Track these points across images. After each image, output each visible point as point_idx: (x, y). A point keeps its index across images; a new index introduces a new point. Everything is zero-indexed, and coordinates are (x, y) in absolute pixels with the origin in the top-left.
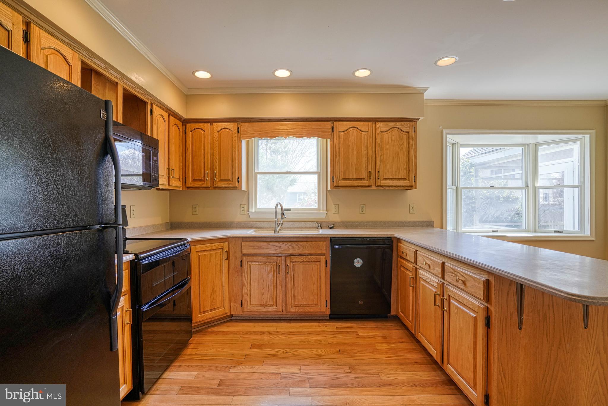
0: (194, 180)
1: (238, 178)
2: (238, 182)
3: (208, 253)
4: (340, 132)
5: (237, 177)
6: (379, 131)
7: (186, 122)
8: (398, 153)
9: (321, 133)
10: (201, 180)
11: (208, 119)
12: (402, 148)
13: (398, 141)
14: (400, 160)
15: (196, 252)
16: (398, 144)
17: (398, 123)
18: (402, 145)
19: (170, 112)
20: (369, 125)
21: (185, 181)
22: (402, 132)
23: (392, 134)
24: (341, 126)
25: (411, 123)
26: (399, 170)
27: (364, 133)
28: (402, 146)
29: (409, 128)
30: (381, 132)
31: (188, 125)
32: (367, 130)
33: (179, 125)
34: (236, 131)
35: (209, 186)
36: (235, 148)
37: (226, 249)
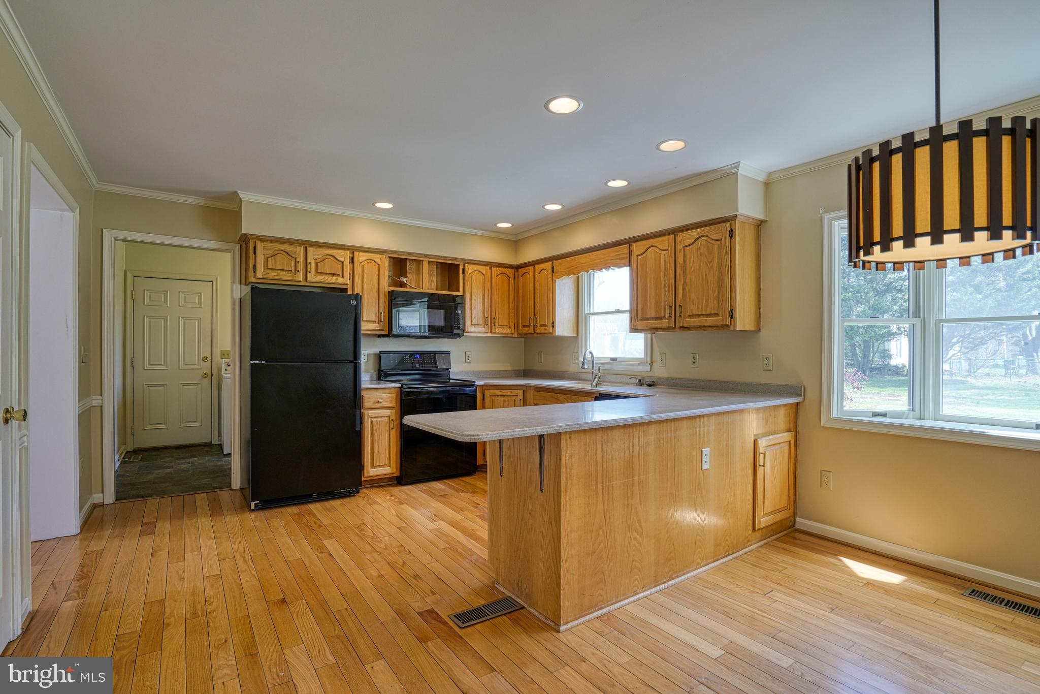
0: (524, 326)
1: (553, 323)
2: (553, 326)
3: (502, 398)
4: (638, 256)
5: (551, 322)
6: (681, 246)
7: (518, 267)
8: (706, 275)
9: (618, 261)
10: (527, 326)
11: (532, 262)
12: (712, 267)
13: (706, 256)
14: (708, 286)
15: (490, 395)
16: (706, 261)
17: (706, 229)
18: (711, 261)
19: (492, 264)
20: (669, 239)
21: (516, 327)
22: (713, 242)
23: (698, 248)
24: (637, 248)
25: (724, 225)
26: (707, 301)
27: (665, 252)
28: (712, 263)
29: (721, 234)
30: (685, 247)
31: (520, 270)
32: (667, 248)
33: (508, 273)
34: (551, 271)
35: (533, 332)
36: (550, 290)
37: (521, 397)
